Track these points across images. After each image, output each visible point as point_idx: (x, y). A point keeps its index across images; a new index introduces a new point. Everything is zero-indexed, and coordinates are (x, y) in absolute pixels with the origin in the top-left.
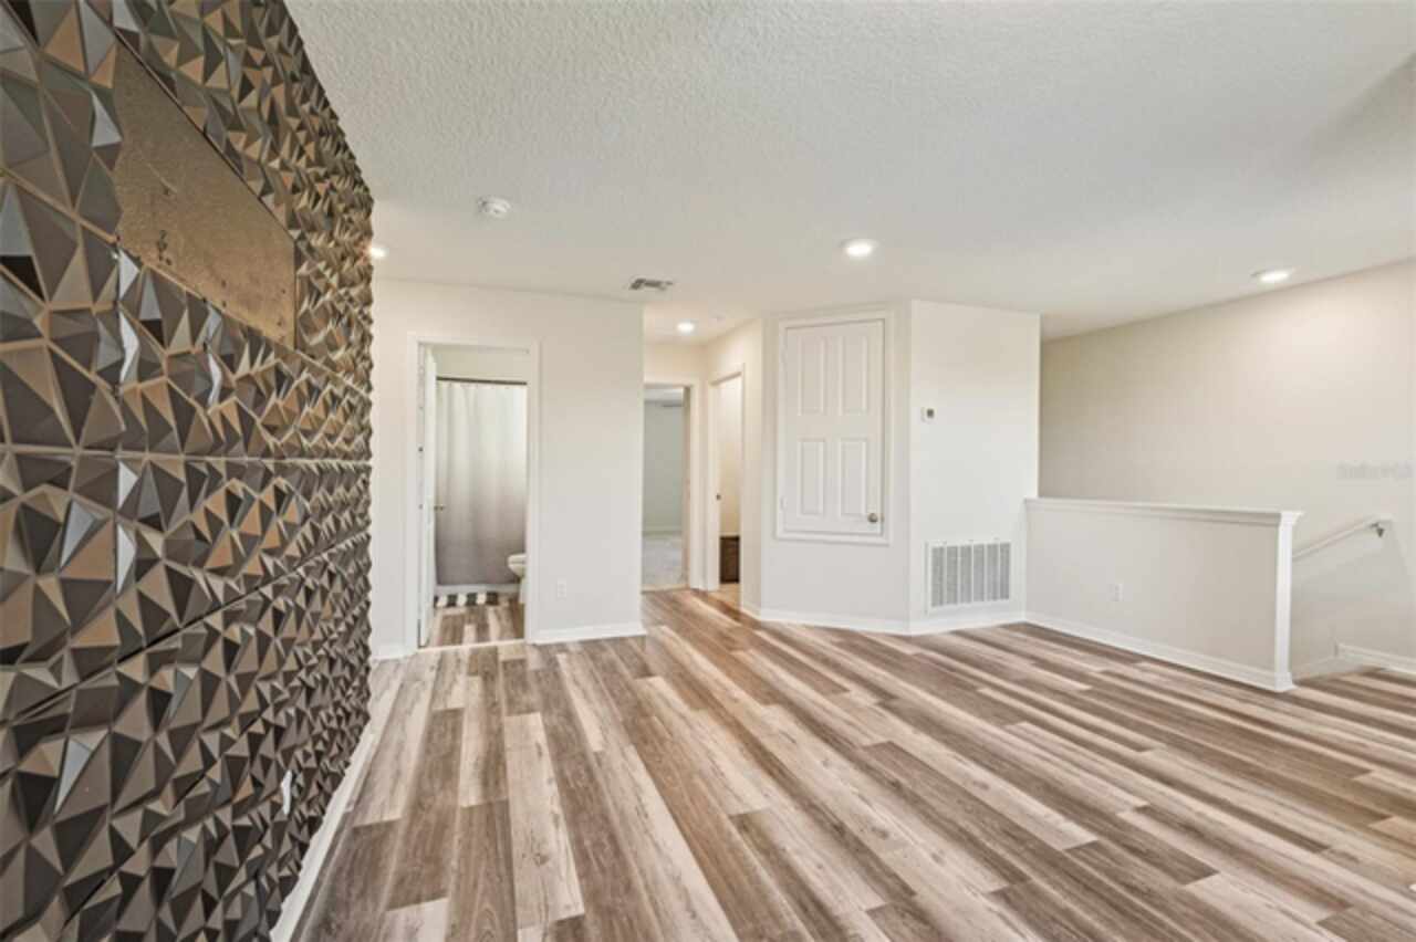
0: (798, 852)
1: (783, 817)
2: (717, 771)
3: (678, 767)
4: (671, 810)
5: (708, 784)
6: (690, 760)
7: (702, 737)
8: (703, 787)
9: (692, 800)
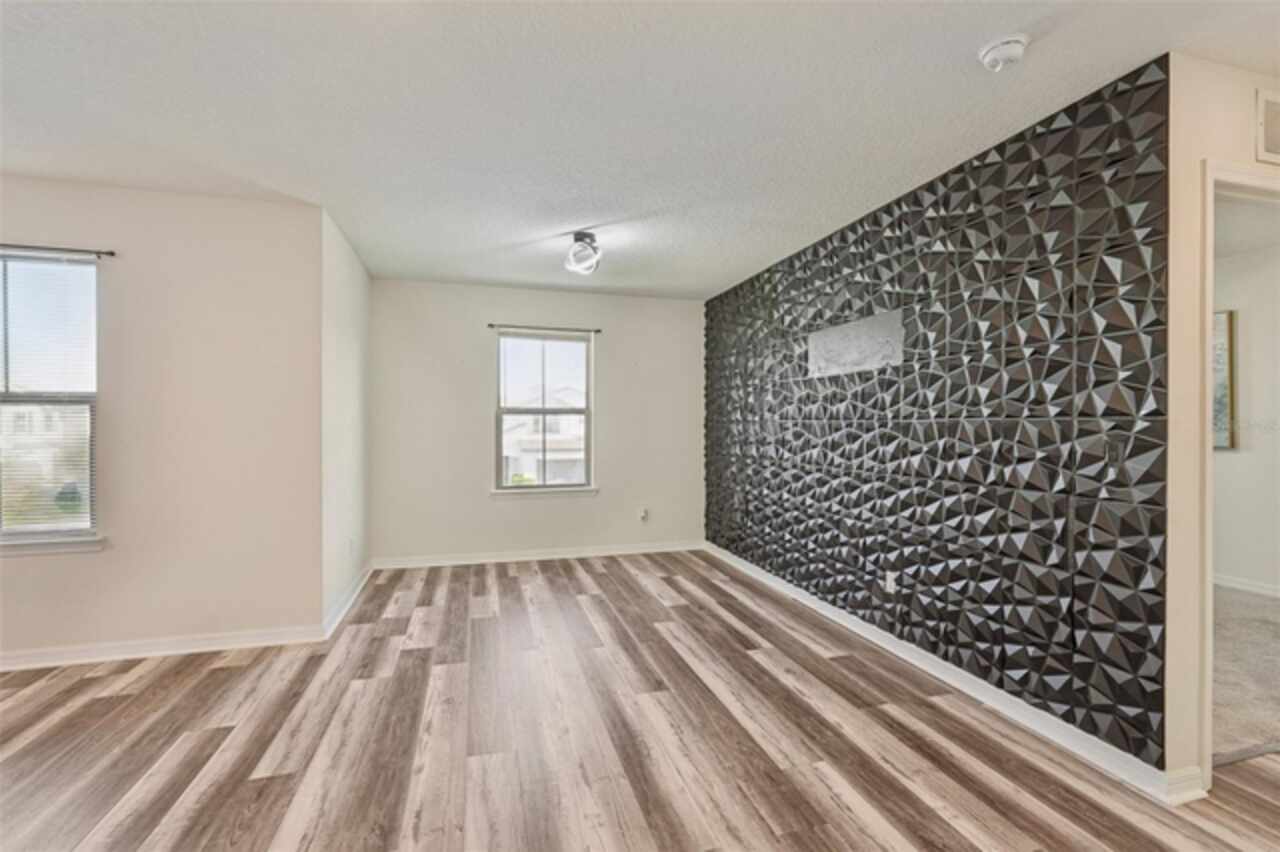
0: (627, 669)
1: (629, 687)
2: (678, 731)
3: (718, 736)
4: (714, 695)
5: (686, 716)
6: (707, 744)
7: (696, 780)
8: (691, 715)
9: (699, 703)
